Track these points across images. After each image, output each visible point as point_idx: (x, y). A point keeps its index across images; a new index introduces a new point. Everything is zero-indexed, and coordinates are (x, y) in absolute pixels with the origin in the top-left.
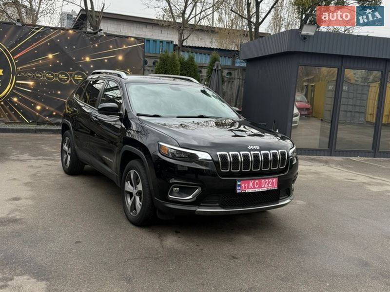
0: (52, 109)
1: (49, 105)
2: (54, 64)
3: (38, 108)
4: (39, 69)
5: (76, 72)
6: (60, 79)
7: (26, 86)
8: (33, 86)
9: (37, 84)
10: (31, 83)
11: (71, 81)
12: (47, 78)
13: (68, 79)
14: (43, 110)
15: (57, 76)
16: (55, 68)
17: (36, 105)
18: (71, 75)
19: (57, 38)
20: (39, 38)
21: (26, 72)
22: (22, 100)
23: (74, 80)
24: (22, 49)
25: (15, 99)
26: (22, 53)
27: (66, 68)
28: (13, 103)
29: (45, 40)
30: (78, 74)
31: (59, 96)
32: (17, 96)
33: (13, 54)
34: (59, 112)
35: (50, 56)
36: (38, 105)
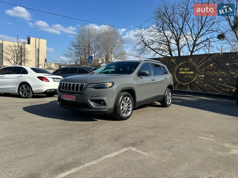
0: (210, 86)
1: (209, 85)
2: (212, 67)
3: (205, 85)
4: (206, 70)
5: (222, 70)
6: (215, 74)
7: (201, 77)
9: (205, 76)
10: (203, 76)
11: (219, 74)
12: (209, 74)
13: (218, 74)
14: (207, 86)
15: (213, 73)
16: (213, 69)
18: (219, 72)
19: (215, 57)
20: (207, 59)
21: (202, 72)
22: (199, 83)
23: (221, 74)
24: (201, 63)
25: (197, 82)
26: (201, 65)
27: (217, 69)
28: (196, 84)
29: (210, 59)
30: (223, 71)
31: (214, 81)
32: (198, 81)
33: (198, 66)
34: (213, 88)
35: (211, 65)
36: (205, 84)
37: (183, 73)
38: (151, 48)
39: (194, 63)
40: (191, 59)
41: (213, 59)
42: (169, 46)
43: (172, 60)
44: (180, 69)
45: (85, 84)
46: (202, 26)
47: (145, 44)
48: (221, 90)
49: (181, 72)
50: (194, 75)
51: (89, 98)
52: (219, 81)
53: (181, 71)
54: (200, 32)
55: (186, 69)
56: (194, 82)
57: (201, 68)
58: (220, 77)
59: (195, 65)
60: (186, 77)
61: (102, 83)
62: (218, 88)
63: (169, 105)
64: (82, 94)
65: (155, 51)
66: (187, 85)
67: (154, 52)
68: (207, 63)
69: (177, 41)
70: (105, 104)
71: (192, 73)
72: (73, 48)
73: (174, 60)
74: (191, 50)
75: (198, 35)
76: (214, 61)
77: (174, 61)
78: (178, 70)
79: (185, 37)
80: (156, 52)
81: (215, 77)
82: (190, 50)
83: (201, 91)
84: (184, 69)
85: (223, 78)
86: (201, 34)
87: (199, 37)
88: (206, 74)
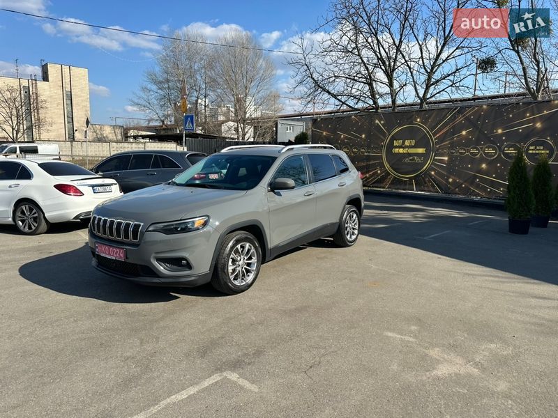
0: (461, 181)
1: (459, 179)
2: (466, 138)
3: (451, 180)
4: (453, 146)
5: (487, 145)
6: (471, 153)
7: (442, 161)
8: (448, 161)
9: (451, 158)
10: (446, 158)
11: (481, 154)
12: (460, 153)
13: (478, 153)
14: (454, 181)
15: (468, 151)
16: (467, 143)
17: (449, 178)
18: (481, 148)
19: (471, 115)
20: (455, 118)
21: (443, 149)
22: (438, 173)
23: (485, 153)
24: (441, 129)
25: (433, 173)
26: (441, 133)
27: (477, 143)
28: (431, 176)
29: (460, 119)
30: (489, 147)
31: (469, 169)
32: (434, 170)
33: (434, 135)
34: (467, 185)
35: (464, 133)
36: (450, 178)
37: (401, 151)
38: (329, 92)
39: (425, 129)
40: (418, 120)
41: (467, 119)
42: (370, 85)
43: (377, 121)
44: (396, 143)
45: (142, 224)
46: (445, 39)
47: (316, 82)
48: (484, 189)
49: (396, 150)
50: (425, 156)
51: (153, 255)
52: (480, 171)
53: (397, 147)
54: (440, 53)
55: (407, 143)
56: (427, 173)
57: (441, 139)
58: (482, 160)
59: (428, 132)
60: (407, 160)
61: (181, 220)
62: (477, 186)
63: (351, 242)
64: (137, 245)
65: (338, 100)
66: (411, 179)
67: (337, 103)
68: (453, 128)
69: (389, 75)
70: (189, 266)
71: (421, 151)
72: (154, 87)
73: (382, 122)
74: (421, 95)
75: (436, 60)
76: (470, 123)
77: (382, 124)
78: (391, 146)
79: (408, 66)
80: (341, 102)
81: (472, 160)
82: (418, 97)
83: (441, 194)
84: (403, 143)
85: (489, 163)
86: (444, 56)
87: (439, 65)
88: (452, 153)
